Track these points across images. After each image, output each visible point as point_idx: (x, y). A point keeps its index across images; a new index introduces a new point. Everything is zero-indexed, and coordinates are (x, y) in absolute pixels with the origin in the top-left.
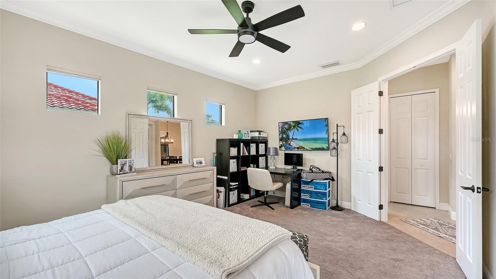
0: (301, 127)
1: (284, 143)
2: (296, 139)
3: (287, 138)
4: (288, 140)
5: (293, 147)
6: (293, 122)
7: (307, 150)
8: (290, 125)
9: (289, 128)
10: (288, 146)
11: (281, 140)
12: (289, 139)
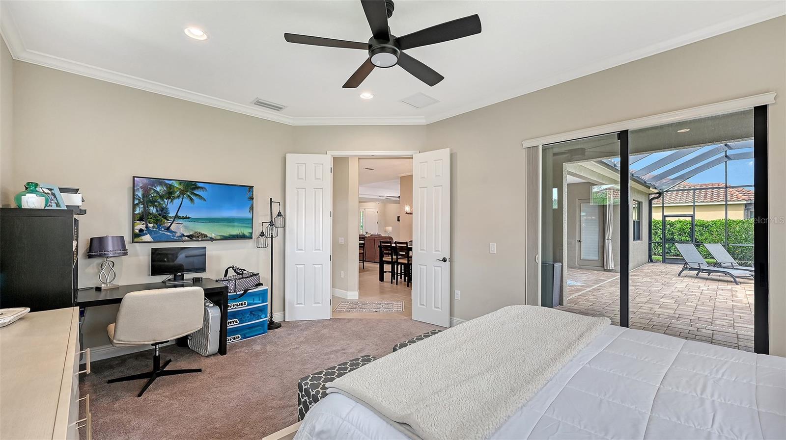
0: (199, 196)
1: (151, 225)
2: (186, 218)
3: (160, 215)
4: (164, 220)
5: (178, 234)
6: (181, 182)
7: (212, 239)
8: (170, 187)
9: (170, 194)
10: (162, 231)
11: (141, 219)
12: (166, 218)
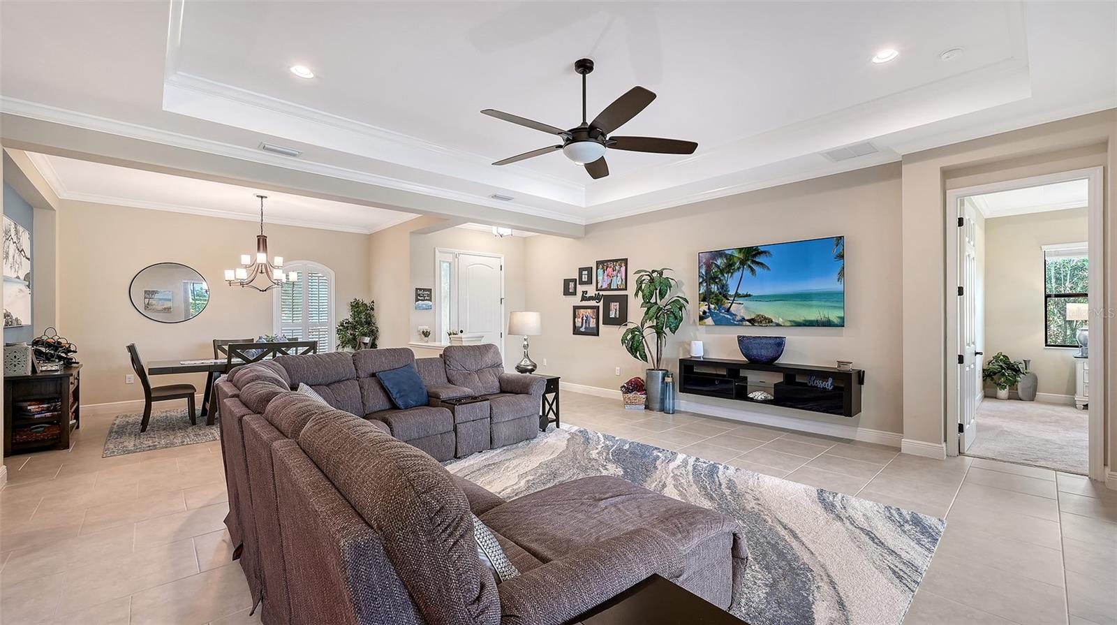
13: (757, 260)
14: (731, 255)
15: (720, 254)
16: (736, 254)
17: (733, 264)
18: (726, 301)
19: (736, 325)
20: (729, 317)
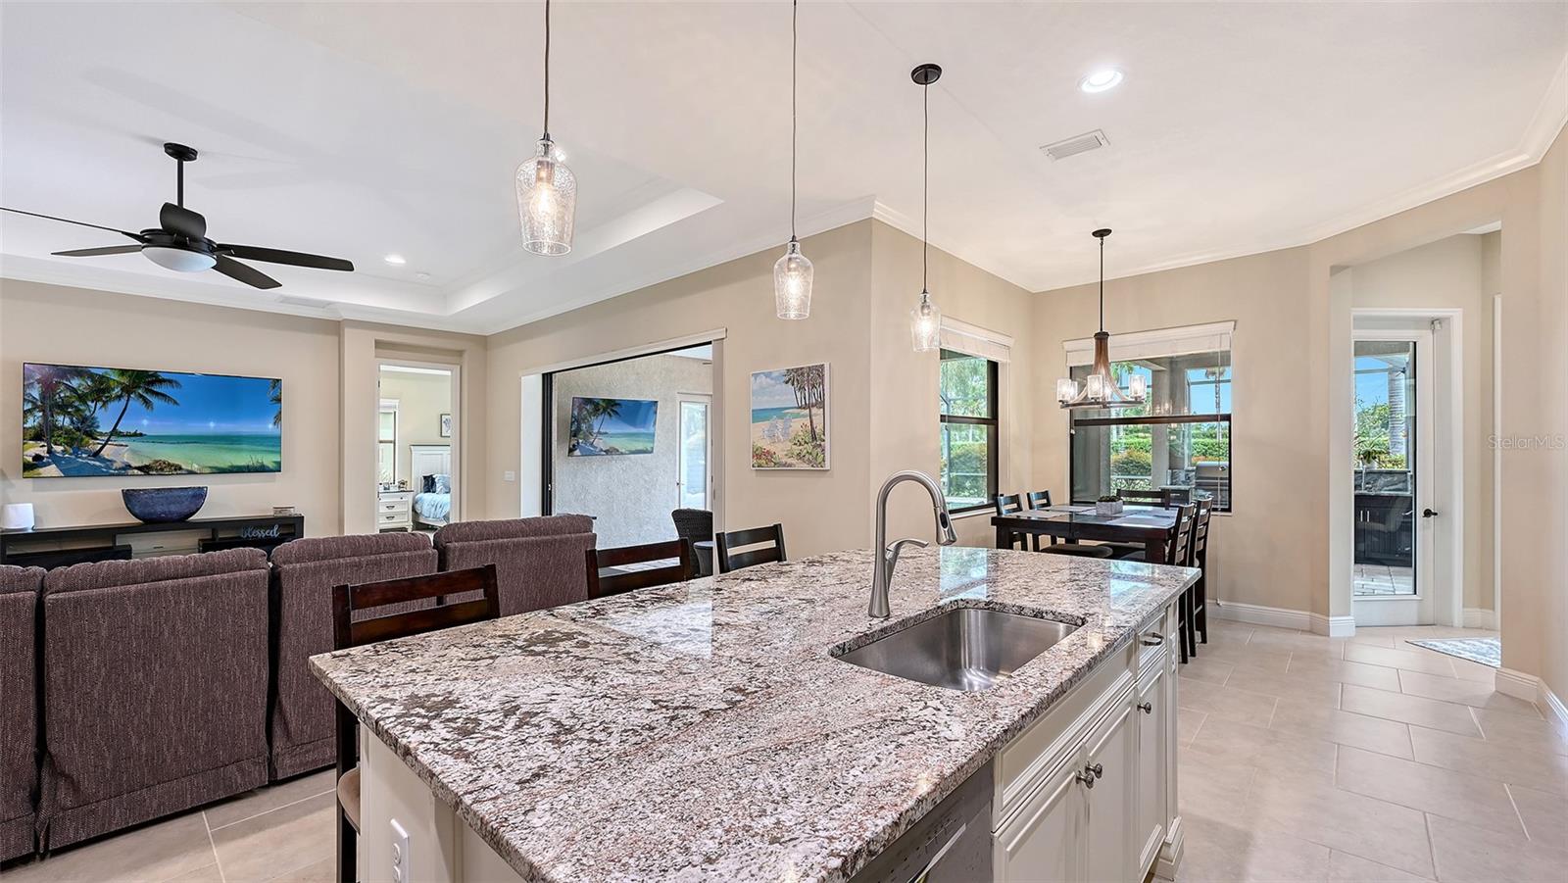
13: (156, 389)
14: (102, 377)
15: (79, 372)
16: (115, 377)
17: (109, 389)
18: (91, 441)
19: (113, 475)
20: (98, 463)
